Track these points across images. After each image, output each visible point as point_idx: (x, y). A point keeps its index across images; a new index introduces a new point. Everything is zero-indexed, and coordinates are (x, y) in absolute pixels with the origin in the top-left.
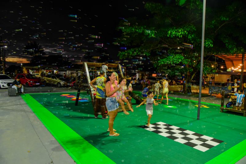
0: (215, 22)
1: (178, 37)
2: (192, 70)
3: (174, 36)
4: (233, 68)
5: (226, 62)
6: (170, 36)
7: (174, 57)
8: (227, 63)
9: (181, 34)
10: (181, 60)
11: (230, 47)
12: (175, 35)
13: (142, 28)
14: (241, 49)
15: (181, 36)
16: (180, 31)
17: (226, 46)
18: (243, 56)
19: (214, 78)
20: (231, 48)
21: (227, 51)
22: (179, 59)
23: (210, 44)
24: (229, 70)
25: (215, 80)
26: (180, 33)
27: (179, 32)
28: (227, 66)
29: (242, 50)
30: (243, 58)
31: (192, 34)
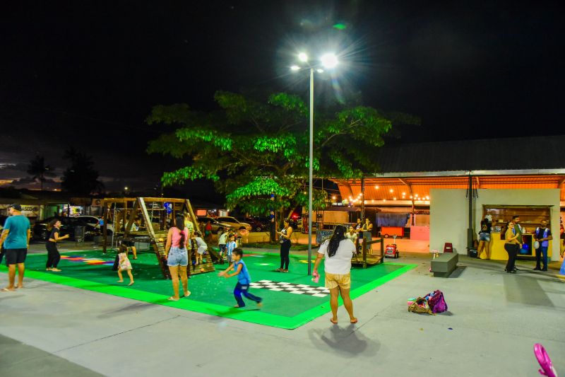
0: (322, 134)
1: (272, 152)
2: (289, 204)
3: (265, 149)
4: (351, 199)
5: (340, 188)
7: (261, 184)
8: (342, 189)
9: (277, 147)
10: (274, 188)
11: (344, 169)
13: (211, 133)
14: (358, 172)
15: (277, 150)
16: (275, 141)
17: (338, 167)
18: (362, 181)
19: (321, 216)
20: (345, 171)
21: (340, 174)
22: (271, 187)
24: (345, 202)
25: (325, 221)
26: (276, 145)
27: (274, 143)
28: (342, 195)
29: (360, 174)
30: (362, 183)
31: (291, 149)
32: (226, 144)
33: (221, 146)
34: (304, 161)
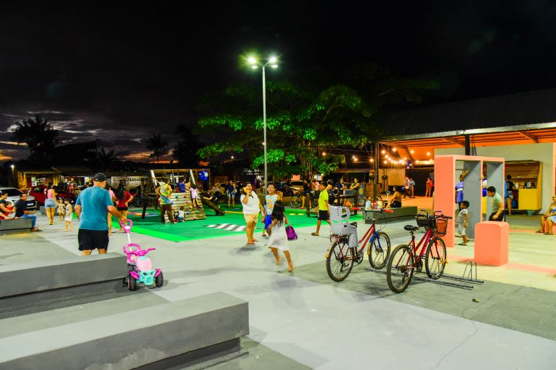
1: (269, 129)
10: (280, 157)
11: (342, 136)
14: (361, 137)
15: (273, 127)
22: (277, 155)
26: (271, 124)
32: (237, 125)
33: (234, 127)
34: (304, 133)
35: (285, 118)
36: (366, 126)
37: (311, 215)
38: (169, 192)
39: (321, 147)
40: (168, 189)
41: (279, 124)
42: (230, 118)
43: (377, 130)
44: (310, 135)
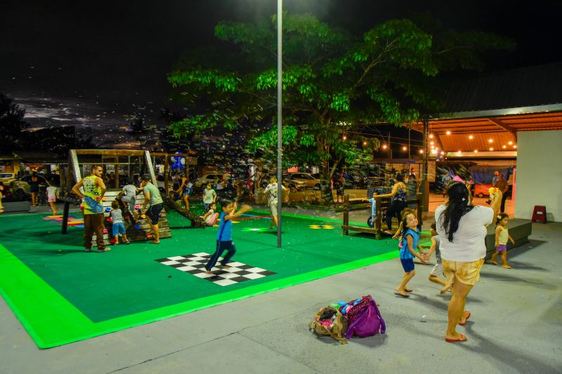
3: (269, 86)
6: (262, 86)
11: (388, 110)
12: (271, 85)
13: (210, 73)
17: (380, 107)
18: (425, 126)
23: (342, 105)
30: (424, 129)
32: (229, 84)
33: (222, 86)
34: (331, 101)
35: (304, 73)
36: (422, 95)
37: (350, 232)
38: (99, 191)
39: (342, 127)
40: (97, 185)
41: (295, 80)
42: (218, 74)
43: (434, 102)
44: (340, 102)
